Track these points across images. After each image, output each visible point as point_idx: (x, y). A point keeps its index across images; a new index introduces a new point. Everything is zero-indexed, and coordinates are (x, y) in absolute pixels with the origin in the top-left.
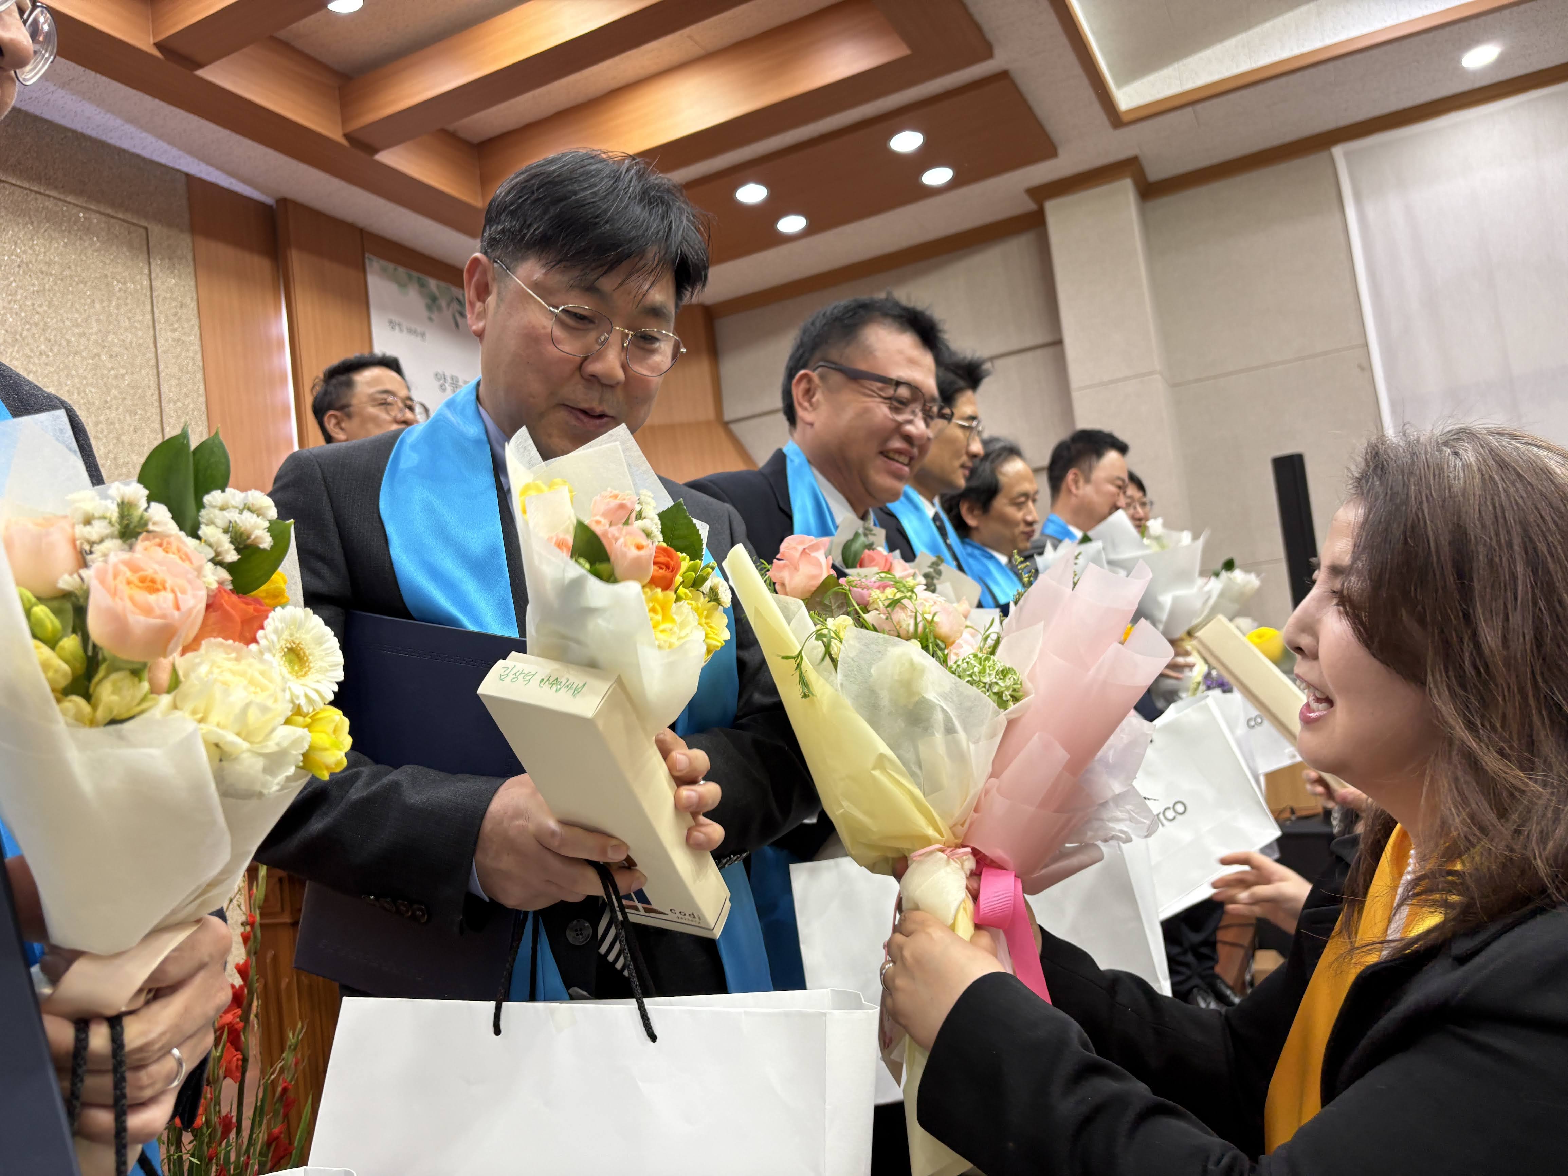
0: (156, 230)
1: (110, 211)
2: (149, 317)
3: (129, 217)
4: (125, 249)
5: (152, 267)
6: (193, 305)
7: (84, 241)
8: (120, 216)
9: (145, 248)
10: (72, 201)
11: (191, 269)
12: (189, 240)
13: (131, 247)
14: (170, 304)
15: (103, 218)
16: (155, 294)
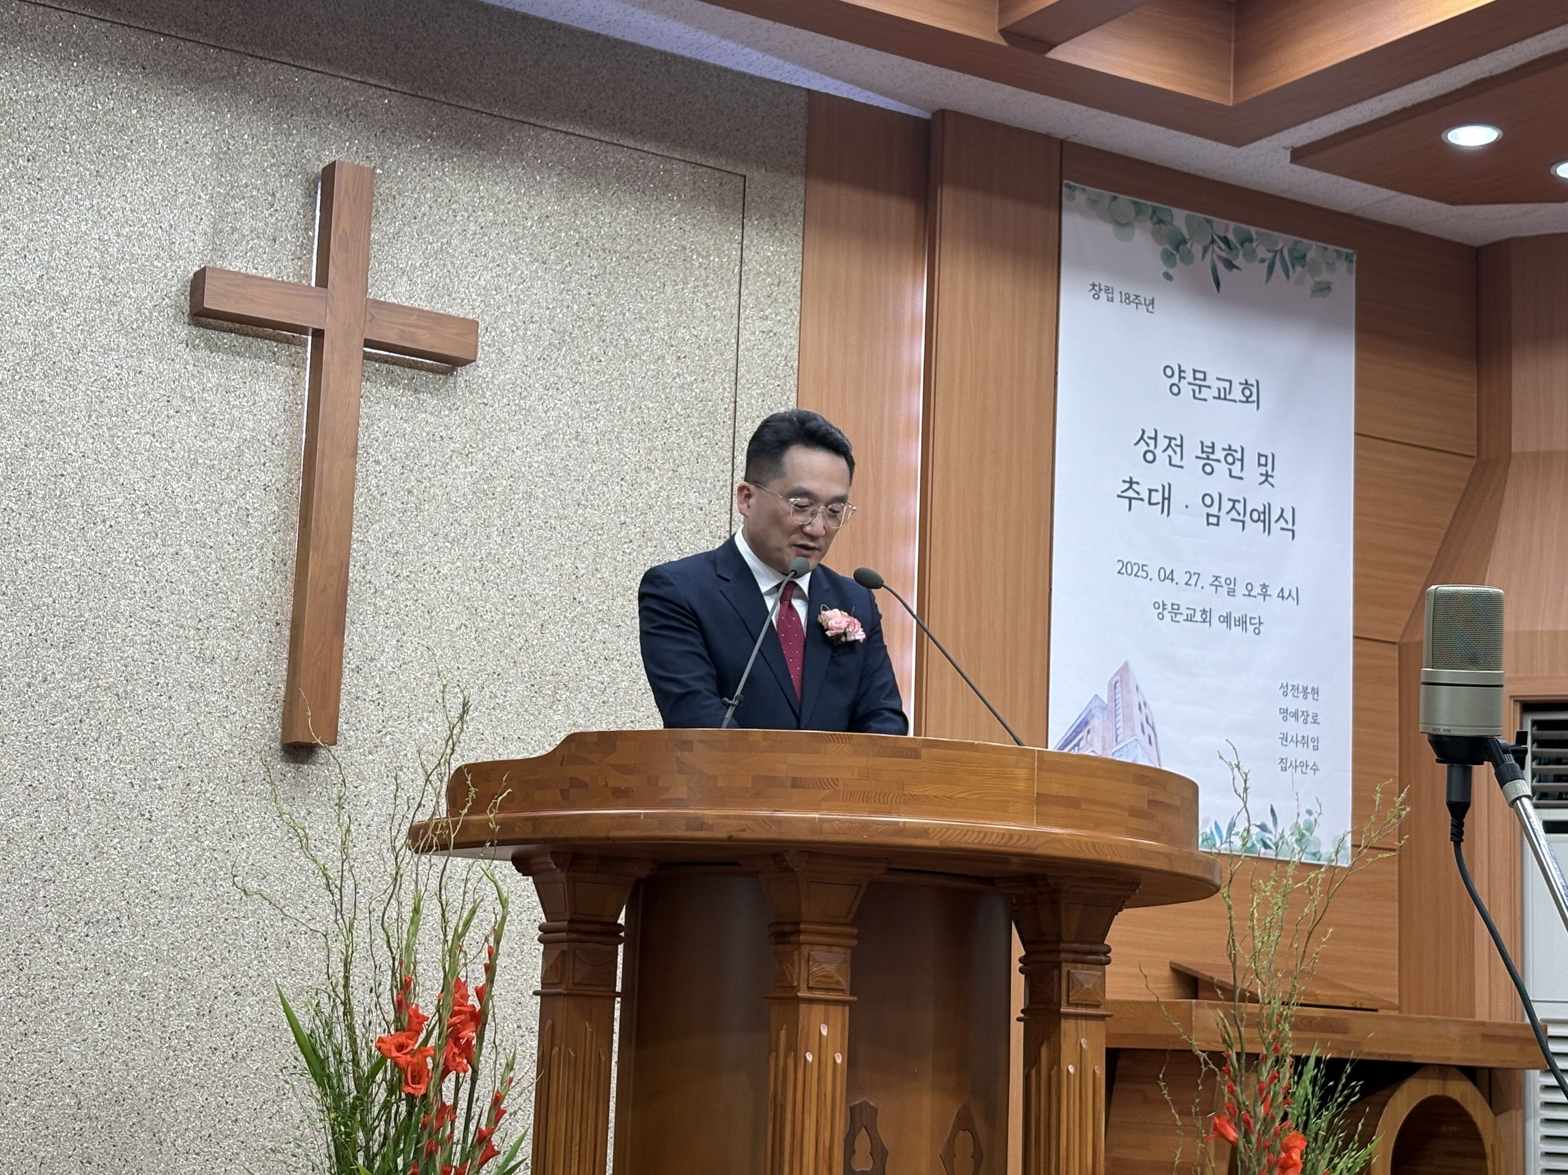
0: (757, 176)
1: (699, 159)
2: (734, 301)
3: (722, 163)
4: (713, 209)
5: (746, 228)
6: (796, 280)
7: (661, 203)
8: (711, 163)
9: (740, 204)
10: (651, 150)
11: (798, 229)
12: (801, 187)
13: (721, 203)
14: (764, 280)
15: (689, 169)
16: (745, 268)
